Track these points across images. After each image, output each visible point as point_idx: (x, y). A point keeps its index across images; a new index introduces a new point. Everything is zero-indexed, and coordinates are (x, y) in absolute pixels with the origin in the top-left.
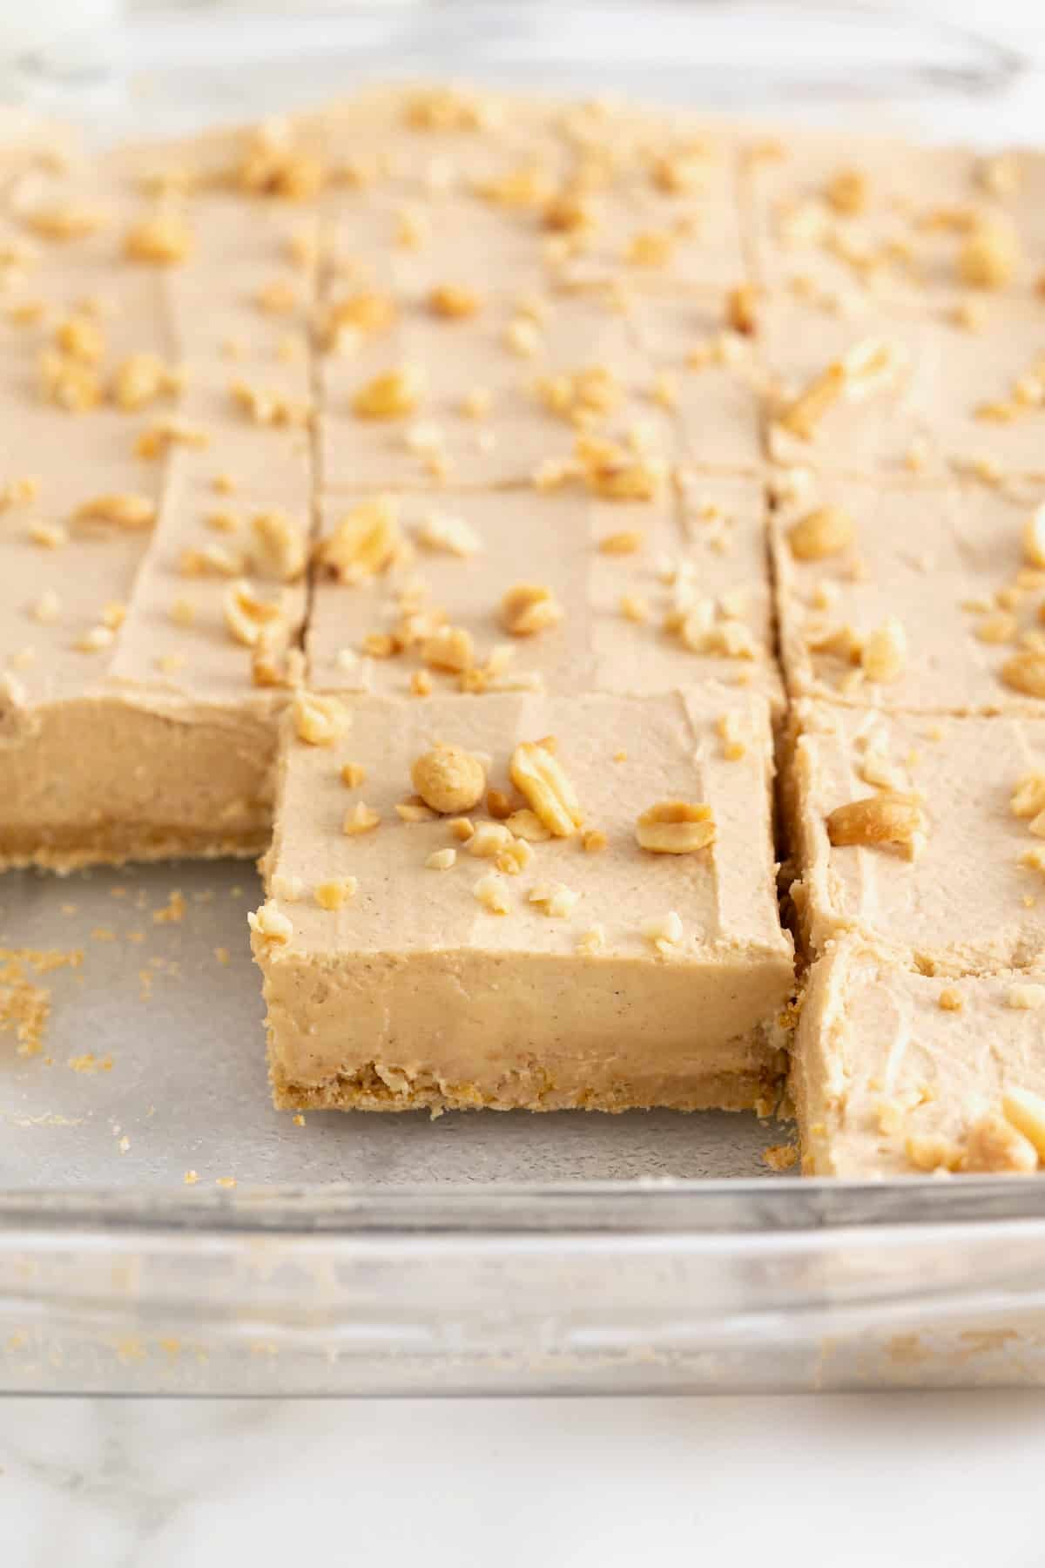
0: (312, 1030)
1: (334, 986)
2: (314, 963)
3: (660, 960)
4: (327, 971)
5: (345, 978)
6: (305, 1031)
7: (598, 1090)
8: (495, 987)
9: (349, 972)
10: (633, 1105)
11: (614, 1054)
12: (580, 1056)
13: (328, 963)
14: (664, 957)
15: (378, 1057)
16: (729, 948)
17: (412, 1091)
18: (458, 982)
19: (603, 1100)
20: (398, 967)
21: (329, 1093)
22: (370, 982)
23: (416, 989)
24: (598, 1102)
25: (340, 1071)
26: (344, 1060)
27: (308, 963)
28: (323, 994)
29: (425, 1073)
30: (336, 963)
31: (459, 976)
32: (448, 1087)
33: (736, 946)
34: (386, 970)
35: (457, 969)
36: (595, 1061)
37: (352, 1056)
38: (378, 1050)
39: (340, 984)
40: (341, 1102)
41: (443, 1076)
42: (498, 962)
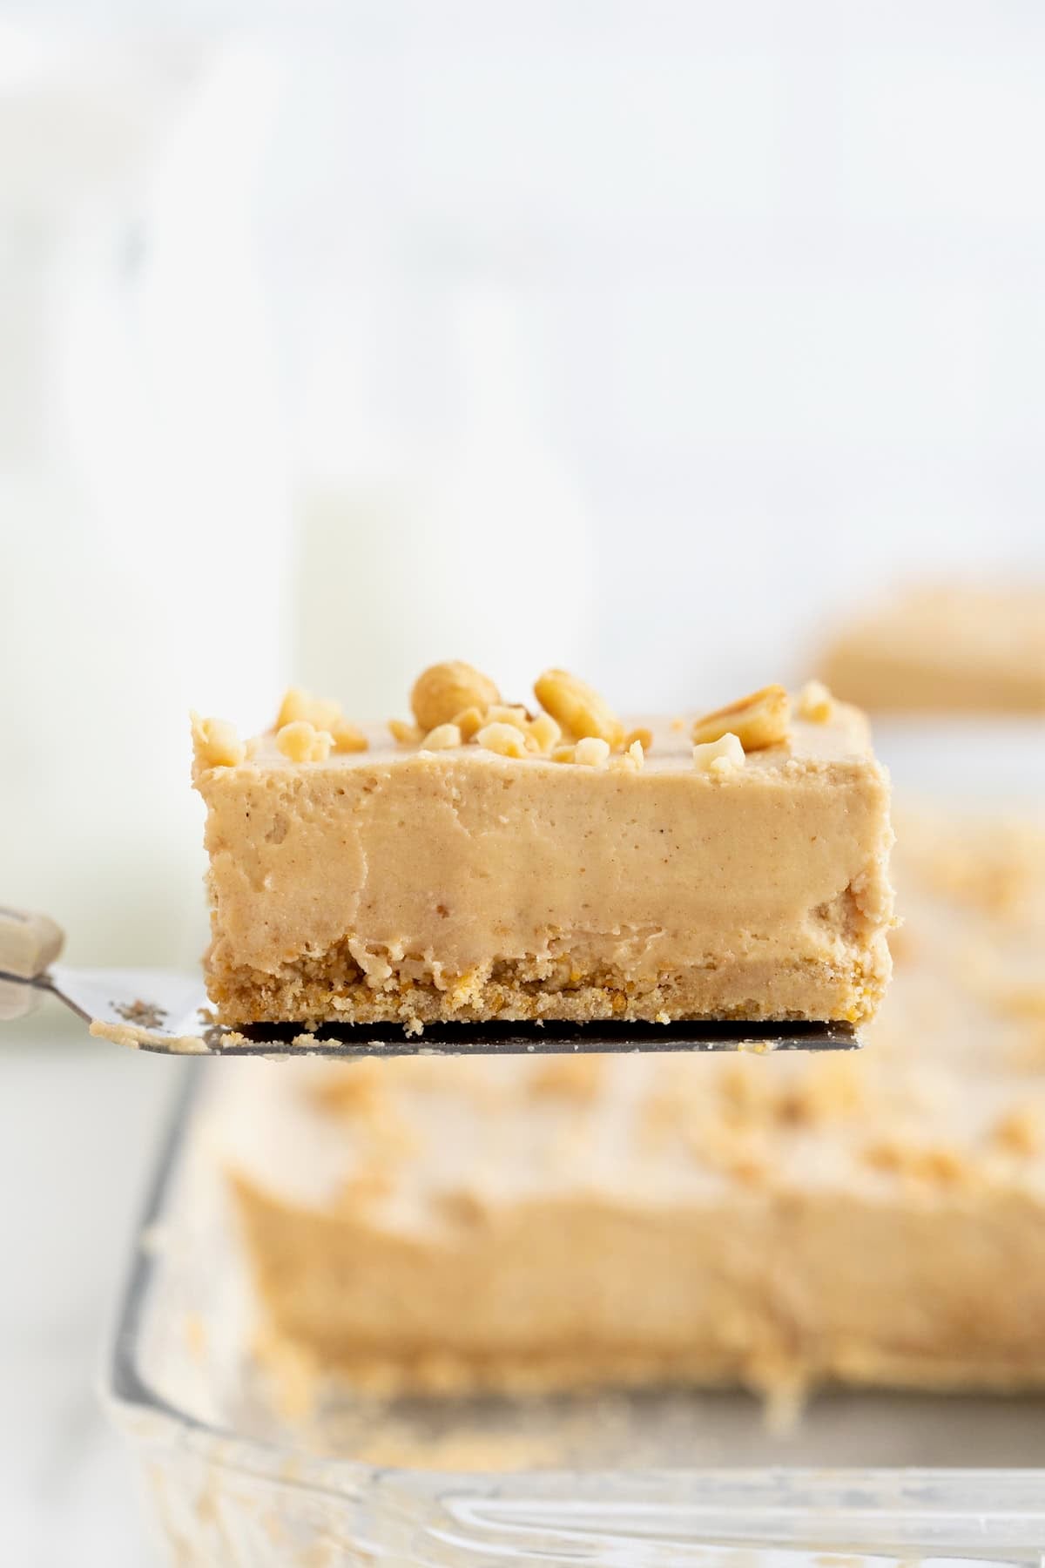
0: (267, 883)
1: (295, 818)
2: (270, 785)
3: (716, 782)
4: (286, 796)
5: (310, 805)
6: (258, 886)
7: (641, 987)
8: (504, 820)
9: (316, 800)
10: (687, 1010)
11: (659, 930)
12: (617, 932)
13: (288, 785)
14: (721, 777)
15: (352, 929)
16: (804, 770)
17: (397, 988)
18: (455, 812)
19: (647, 1003)
20: (379, 789)
21: (290, 995)
22: (342, 811)
23: (402, 824)
24: (642, 1006)
25: (303, 951)
26: (308, 933)
27: (263, 783)
28: (280, 830)
29: (415, 956)
30: (298, 786)
31: (456, 803)
32: (443, 974)
33: (813, 769)
34: (362, 794)
35: (454, 792)
36: (636, 939)
37: (321, 928)
38: (353, 918)
39: (303, 816)
40: (304, 1008)
41: (437, 958)
42: (508, 783)
